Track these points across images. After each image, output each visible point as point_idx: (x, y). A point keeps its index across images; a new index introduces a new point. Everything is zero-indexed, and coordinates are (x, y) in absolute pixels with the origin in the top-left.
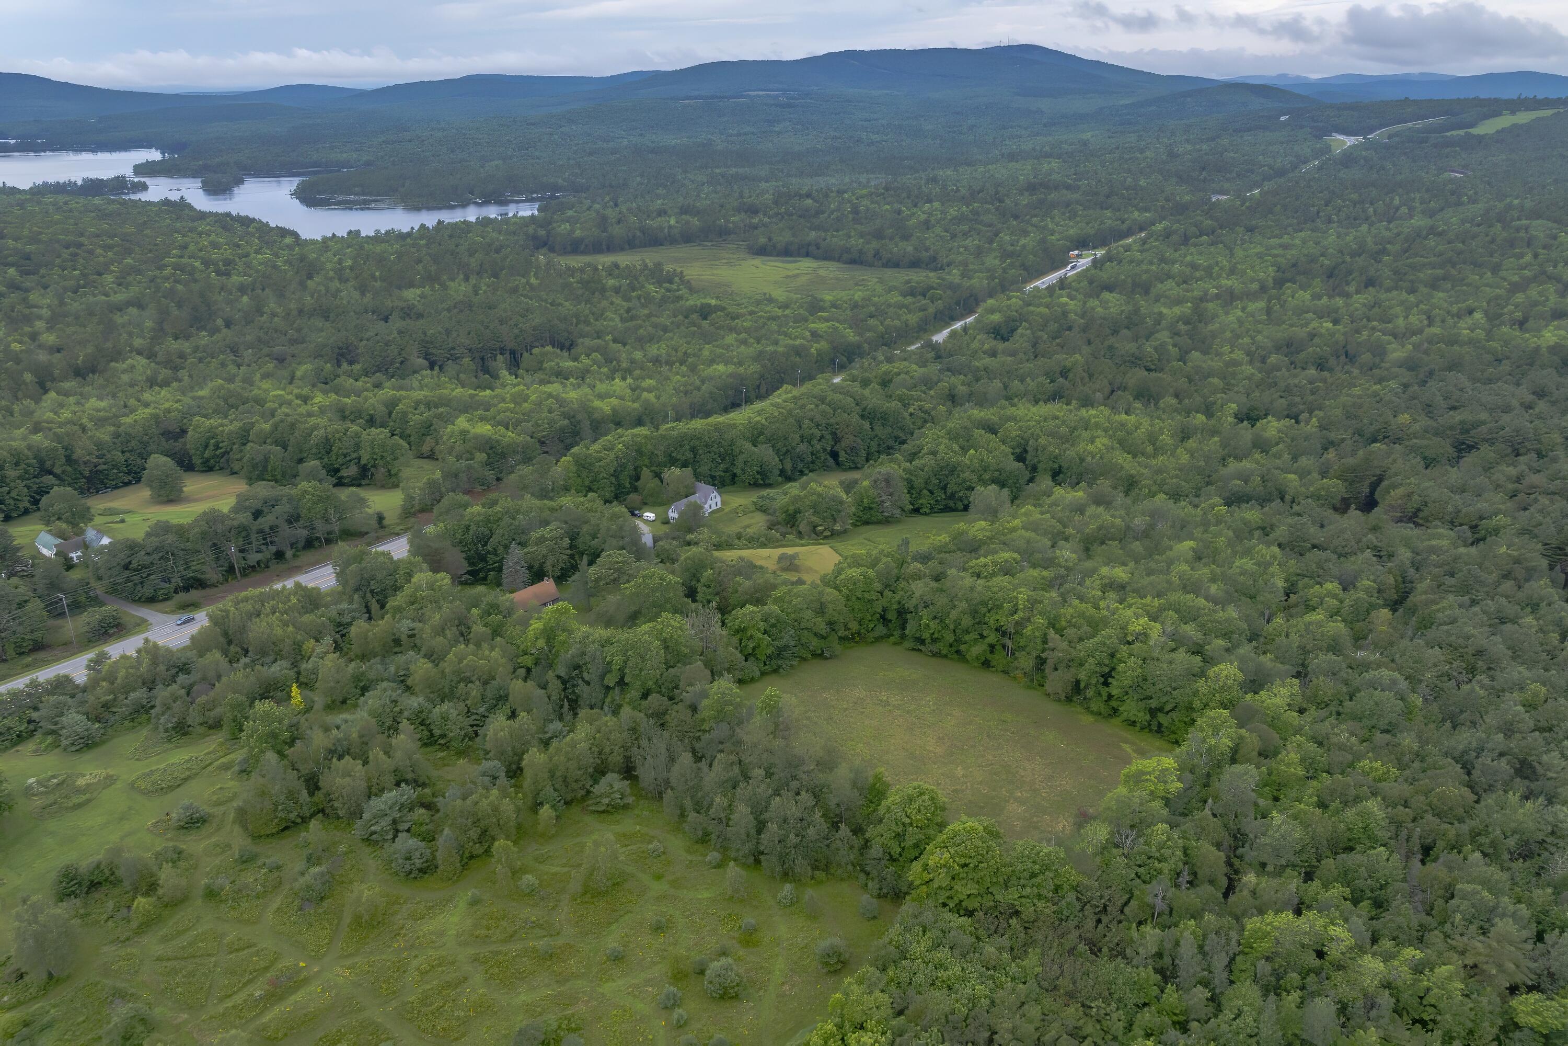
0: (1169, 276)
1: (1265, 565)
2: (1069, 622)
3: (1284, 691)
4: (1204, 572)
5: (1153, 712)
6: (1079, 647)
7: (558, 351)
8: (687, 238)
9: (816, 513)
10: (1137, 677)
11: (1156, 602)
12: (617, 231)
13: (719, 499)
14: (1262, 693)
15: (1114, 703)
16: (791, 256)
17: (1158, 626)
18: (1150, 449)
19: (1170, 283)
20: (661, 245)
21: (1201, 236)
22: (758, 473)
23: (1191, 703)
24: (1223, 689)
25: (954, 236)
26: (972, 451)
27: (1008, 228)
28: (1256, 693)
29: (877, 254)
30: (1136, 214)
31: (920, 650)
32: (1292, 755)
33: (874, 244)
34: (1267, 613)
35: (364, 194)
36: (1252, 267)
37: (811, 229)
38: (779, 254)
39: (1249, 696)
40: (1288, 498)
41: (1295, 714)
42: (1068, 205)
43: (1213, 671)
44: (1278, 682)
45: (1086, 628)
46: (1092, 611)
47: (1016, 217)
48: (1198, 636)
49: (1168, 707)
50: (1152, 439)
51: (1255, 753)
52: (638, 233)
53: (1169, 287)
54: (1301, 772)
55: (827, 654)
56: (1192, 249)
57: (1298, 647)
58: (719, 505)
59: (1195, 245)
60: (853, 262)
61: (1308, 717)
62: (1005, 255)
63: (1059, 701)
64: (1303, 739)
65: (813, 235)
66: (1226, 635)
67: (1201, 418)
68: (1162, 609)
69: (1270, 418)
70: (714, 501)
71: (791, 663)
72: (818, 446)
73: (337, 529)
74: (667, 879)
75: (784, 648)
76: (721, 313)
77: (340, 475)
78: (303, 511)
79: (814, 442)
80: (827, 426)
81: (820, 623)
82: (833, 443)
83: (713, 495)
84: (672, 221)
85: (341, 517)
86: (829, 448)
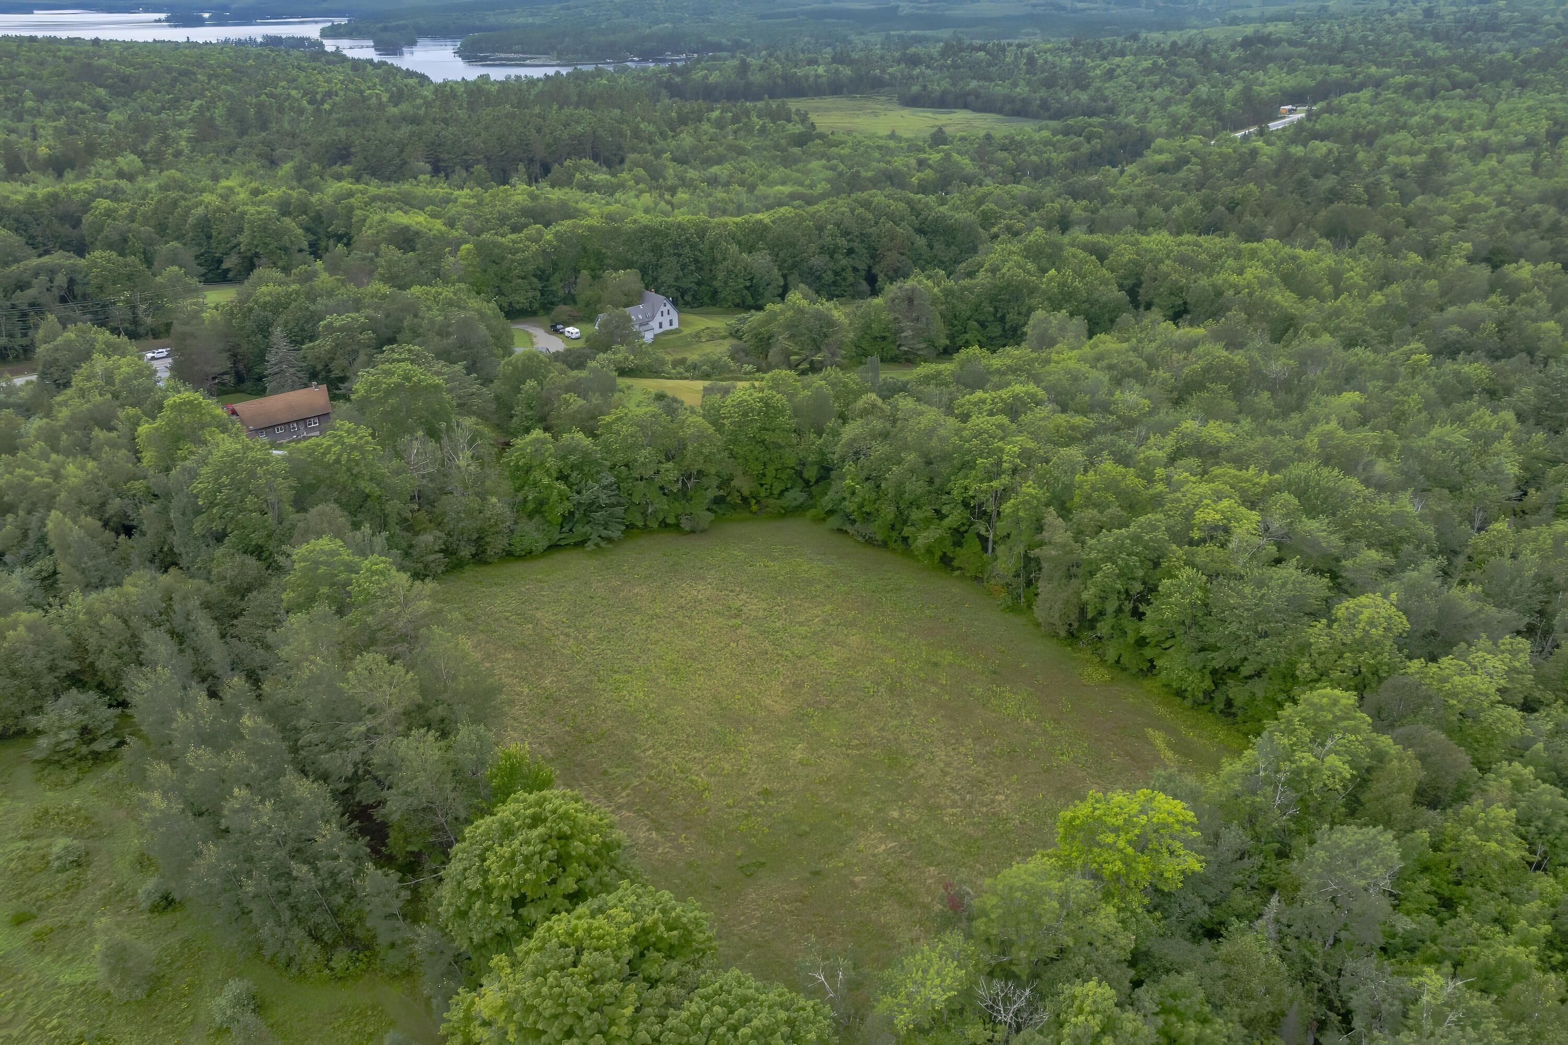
0: (1404, 127)
1: (1485, 440)
2: (1088, 498)
3: (1495, 663)
4: (1368, 437)
5: (1219, 677)
6: (1091, 542)
8: (835, 88)
9: (792, 337)
10: (1193, 605)
11: (1265, 478)
12: (757, 78)
13: (674, 315)
14: (1445, 661)
15: (1149, 652)
16: (947, 107)
17: (1255, 516)
18: (1329, 289)
19: (1403, 134)
21: (1454, 88)
22: (747, 288)
23: (1292, 665)
24: (1360, 646)
25: (1140, 87)
26: (1053, 272)
27: (1209, 80)
28: (1433, 659)
30: (1373, 69)
31: (846, 532)
32: (1498, 811)
33: (1043, 93)
34: (1479, 516)
35: (524, 53)
36: (1519, 121)
37: (973, 78)
38: (932, 105)
39: (1415, 665)
40: (1539, 355)
41: (1515, 713)
42: (1287, 60)
43: (1345, 607)
44: (1484, 641)
45: (1114, 510)
46: (1139, 483)
47: (1222, 70)
48: (1334, 542)
49: (1246, 670)
50: (1335, 277)
51: (1405, 797)
52: (780, 81)
53: (1403, 138)
54: (1515, 852)
55: (686, 525)
56: (1441, 103)
57: (1537, 577)
58: (676, 325)
59: (1443, 99)
60: (1015, 113)
61: (1544, 722)
62: (1197, 103)
63: (1056, 635)
64: (1528, 772)
65: (974, 84)
66: (1389, 545)
67: (1415, 258)
68: (1272, 490)
69: (1522, 261)
70: (665, 320)
71: (605, 533)
72: (844, 262)
73: (149, 320)
74: (35, 927)
75: (592, 506)
76: (819, 141)
77: (224, 266)
78: (89, 290)
79: (838, 256)
80: (863, 237)
81: (670, 472)
82: (870, 262)
83: (665, 309)
84: (821, 70)
85: (157, 309)
86: (862, 266)
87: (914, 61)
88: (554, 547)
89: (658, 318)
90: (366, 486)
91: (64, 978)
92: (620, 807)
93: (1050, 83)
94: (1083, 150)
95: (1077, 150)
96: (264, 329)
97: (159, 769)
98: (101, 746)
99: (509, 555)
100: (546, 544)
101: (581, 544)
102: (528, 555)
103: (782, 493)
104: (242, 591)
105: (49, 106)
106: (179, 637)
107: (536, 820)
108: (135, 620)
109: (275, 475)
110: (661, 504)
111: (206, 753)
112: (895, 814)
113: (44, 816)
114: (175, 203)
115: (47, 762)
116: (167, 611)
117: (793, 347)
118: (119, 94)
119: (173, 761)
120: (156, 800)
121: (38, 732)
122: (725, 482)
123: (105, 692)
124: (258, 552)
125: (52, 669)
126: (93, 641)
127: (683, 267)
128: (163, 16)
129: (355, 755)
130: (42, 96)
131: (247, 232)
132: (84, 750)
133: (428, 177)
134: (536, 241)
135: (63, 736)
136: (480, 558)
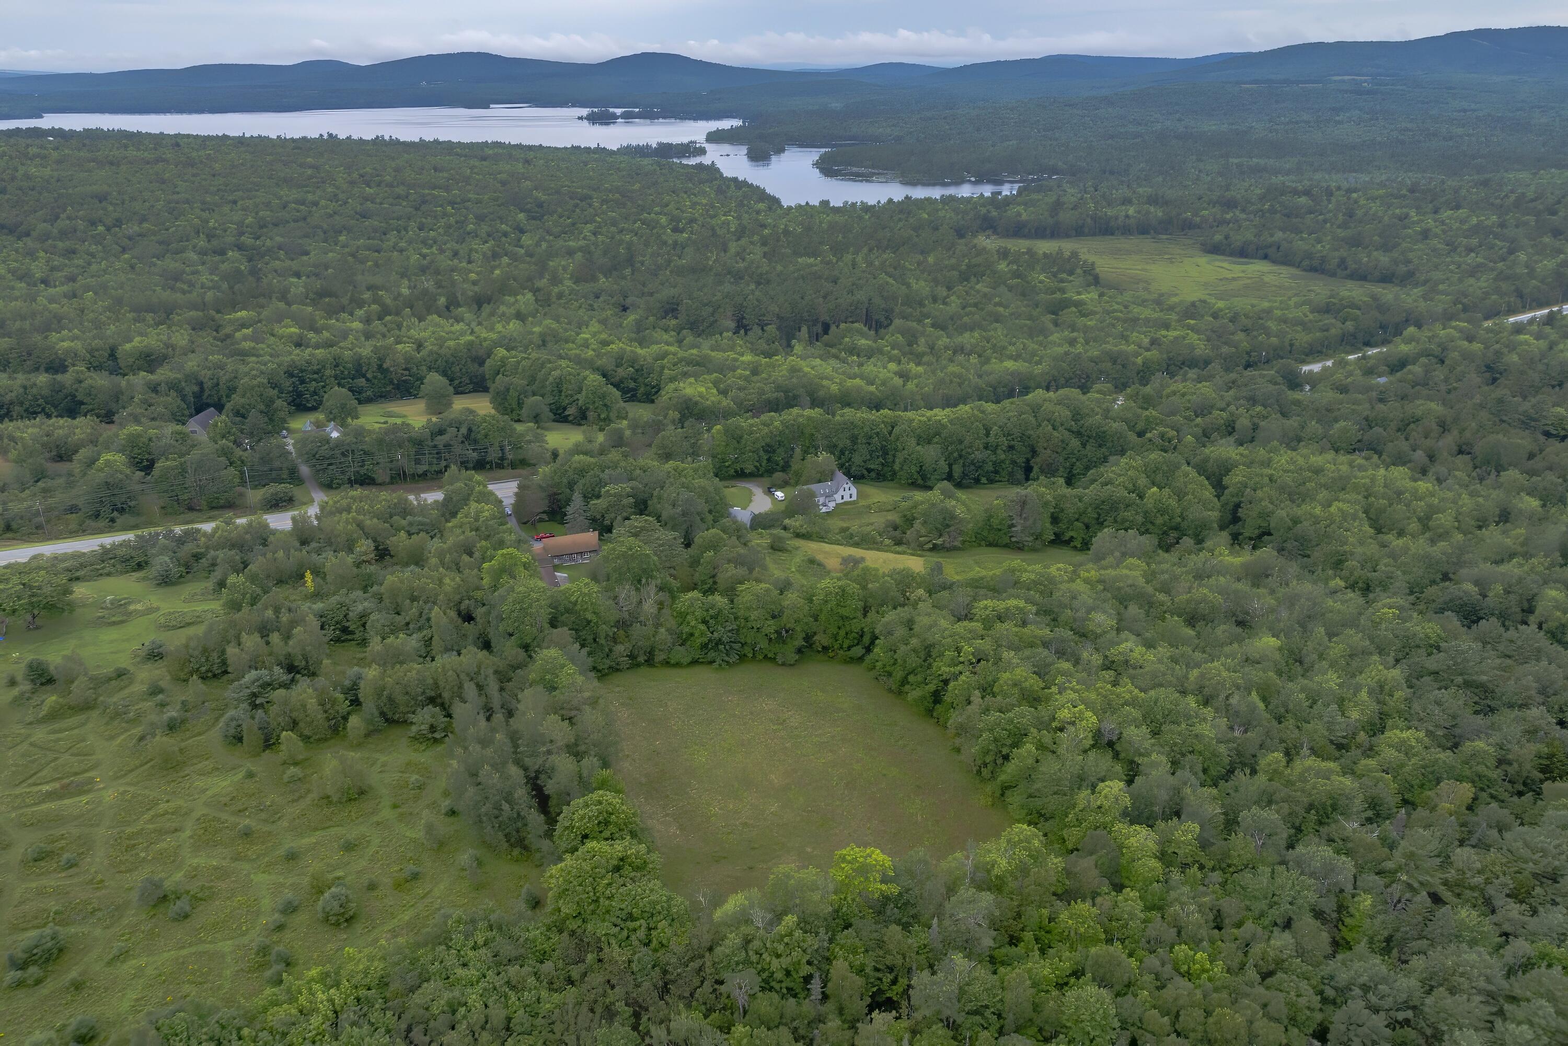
6: (983, 717)
7: (866, 329)
8: (1144, 229)
9: (926, 522)
13: (854, 491)
16: (1246, 257)
17: (1093, 719)
20: (1112, 234)
22: (918, 473)
29: (1342, 263)
33: (1344, 251)
35: (876, 167)
37: (1281, 229)
38: (1232, 254)
52: (1089, 220)
55: (780, 660)
58: (854, 498)
60: (1313, 269)
65: (1279, 235)
70: (848, 493)
71: (727, 659)
72: (1003, 457)
73: (510, 457)
74: (400, 810)
75: (719, 642)
76: (1074, 309)
77: (567, 413)
78: (479, 436)
79: (999, 451)
80: (1023, 437)
81: (770, 627)
82: (1029, 456)
83: (847, 486)
84: (1131, 211)
85: (517, 447)
86: (1021, 460)
87: (1230, 204)
88: (695, 662)
89: (841, 492)
90: (589, 616)
91: (408, 834)
92: (667, 815)
93: (1356, 242)
94: (1333, 331)
95: (1327, 330)
96: (571, 485)
97: (459, 751)
98: (437, 735)
99: (667, 663)
100: (689, 659)
101: (711, 662)
102: (678, 665)
103: (849, 648)
104: (515, 667)
105: (485, 228)
106: (480, 687)
107: (600, 803)
108: (463, 676)
109: (541, 607)
110: (763, 644)
111: (478, 747)
112: (809, 850)
113: (408, 764)
114: (543, 365)
115: (415, 738)
116: (478, 673)
117: (923, 531)
118: (534, 218)
119: (466, 749)
120: (454, 763)
121: (412, 723)
122: (808, 638)
123: (445, 709)
124: (526, 647)
125: (424, 693)
126: (441, 684)
127: (871, 452)
128: (585, 112)
129: (540, 761)
130: (480, 218)
131: (584, 393)
132: (430, 736)
133: (730, 334)
134: (768, 426)
135: (423, 727)
136: (650, 662)
